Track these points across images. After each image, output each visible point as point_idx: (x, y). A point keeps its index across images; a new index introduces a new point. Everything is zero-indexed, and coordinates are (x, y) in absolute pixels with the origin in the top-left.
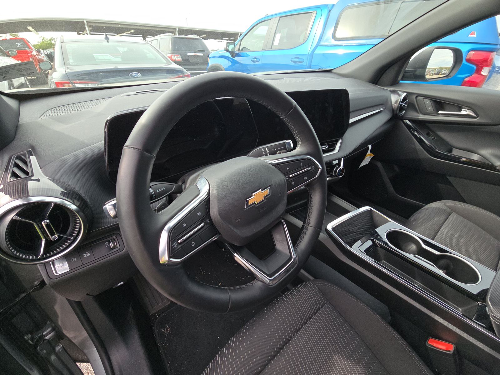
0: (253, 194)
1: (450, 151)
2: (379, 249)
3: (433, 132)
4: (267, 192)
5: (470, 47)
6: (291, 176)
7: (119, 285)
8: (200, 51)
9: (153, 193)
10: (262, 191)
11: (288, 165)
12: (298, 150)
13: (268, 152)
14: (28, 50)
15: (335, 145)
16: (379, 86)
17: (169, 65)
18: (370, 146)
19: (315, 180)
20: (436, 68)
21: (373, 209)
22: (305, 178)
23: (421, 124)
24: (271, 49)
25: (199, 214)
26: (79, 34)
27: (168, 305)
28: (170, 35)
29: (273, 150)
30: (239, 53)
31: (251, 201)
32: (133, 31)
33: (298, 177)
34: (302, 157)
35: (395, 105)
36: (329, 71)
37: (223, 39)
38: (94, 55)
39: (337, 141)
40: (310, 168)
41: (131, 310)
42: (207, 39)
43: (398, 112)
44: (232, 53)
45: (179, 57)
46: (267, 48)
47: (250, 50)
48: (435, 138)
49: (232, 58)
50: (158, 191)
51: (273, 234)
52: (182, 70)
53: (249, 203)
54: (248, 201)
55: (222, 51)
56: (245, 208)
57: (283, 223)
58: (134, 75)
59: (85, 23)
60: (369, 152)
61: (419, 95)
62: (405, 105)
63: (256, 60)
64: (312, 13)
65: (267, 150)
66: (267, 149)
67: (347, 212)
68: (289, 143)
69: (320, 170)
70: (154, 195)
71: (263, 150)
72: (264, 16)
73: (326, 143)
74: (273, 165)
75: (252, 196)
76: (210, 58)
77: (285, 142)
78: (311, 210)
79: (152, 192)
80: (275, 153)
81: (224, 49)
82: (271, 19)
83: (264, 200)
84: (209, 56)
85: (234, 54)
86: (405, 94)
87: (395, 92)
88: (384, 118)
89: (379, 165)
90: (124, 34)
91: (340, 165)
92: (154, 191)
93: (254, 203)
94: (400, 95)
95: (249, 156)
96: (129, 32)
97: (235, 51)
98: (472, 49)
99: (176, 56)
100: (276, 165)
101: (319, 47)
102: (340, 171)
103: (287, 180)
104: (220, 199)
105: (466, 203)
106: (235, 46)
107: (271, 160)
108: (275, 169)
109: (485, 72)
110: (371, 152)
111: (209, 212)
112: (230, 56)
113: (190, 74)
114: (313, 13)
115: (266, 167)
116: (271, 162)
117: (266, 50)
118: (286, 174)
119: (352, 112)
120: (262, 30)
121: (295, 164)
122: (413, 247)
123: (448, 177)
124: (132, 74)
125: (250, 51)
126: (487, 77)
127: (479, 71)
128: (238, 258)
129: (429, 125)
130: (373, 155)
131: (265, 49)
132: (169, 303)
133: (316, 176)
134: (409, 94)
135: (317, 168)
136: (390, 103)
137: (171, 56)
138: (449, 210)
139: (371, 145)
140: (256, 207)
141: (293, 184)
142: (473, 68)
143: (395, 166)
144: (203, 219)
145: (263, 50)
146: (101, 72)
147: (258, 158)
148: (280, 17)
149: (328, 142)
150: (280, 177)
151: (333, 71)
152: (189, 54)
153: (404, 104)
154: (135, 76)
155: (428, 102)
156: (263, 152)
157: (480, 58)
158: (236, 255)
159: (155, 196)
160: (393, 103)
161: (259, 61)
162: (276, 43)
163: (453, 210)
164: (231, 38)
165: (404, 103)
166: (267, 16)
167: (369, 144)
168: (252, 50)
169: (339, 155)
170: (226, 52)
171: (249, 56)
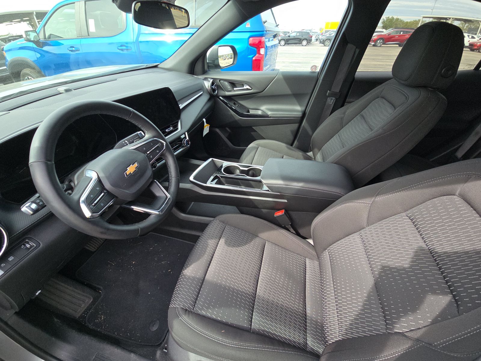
0: (128, 168)
1: (249, 112)
2: (221, 179)
3: (236, 101)
4: (136, 165)
5: (248, 34)
6: (148, 153)
7: (37, 294)
10: (133, 165)
11: (144, 147)
12: (147, 136)
13: (128, 143)
15: (177, 126)
16: (195, 76)
18: (204, 120)
19: (165, 151)
20: (229, 54)
21: (214, 159)
22: (158, 151)
23: (229, 98)
24: (88, 37)
25: (98, 189)
27: (92, 302)
29: (131, 141)
30: (47, 42)
31: (128, 172)
33: (153, 152)
34: (150, 140)
35: (209, 88)
36: (156, 66)
37: (13, 21)
39: (178, 122)
40: (158, 145)
43: (212, 93)
44: (37, 42)
48: (238, 105)
49: (37, 48)
51: (152, 189)
53: (128, 174)
54: (126, 173)
56: (126, 177)
57: (155, 182)
60: (205, 124)
61: (220, 80)
62: (215, 88)
63: (74, 49)
66: (126, 141)
67: (199, 166)
68: (141, 133)
69: (165, 144)
71: (123, 143)
73: (171, 126)
74: (134, 149)
75: (127, 170)
77: (137, 134)
78: (169, 169)
80: (133, 142)
82: (74, 3)
83: (136, 170)
84: (4, 50)
86: (212, 80)
87: (206, 79)
88: (205, 99)
89: (218, 130)
91: (186, 138)
93: (131, 173)
94: (209, 81)
95: (116, 149)
97: (40, 40)
98: (249, 36)
100: (136, 149)
101: (141, 34)
102: (187, 142)
103: (147, 156)
104: (108, 178)
105: (265, 139)
106: (38, 34)
107: (131, 147)
108: (136, 151)
109: (262, 51)
110: (207, 123)
111: (104, 186)
112: (35, 46)
115: (129, 152)
116: (132, 148)
117: (82, 37)
118: (145, 152)
119: (179, 100)
121: (148, 145)
122: (238, 171)
123: (253, 127)
125: (61, 39)
126: (265, 55)
127: (259, 52)
128: (136, 208)
129: (233, 98)
130: (209, 126)
131: (80, 37)
132: (92, 300)
133: (164, 148)
134: (214, 80)
135: (162, 144)
136: (205, 88)
138: (257, 146)
140: (133, 175)
141: (151, 157)
142: (255, 50)
143: (227, 129)
144: (102, 191)
145: (78, 38)
147: (123, 148)
149: (172, 124)
150: (142, 156)
151: (159, 66)
153: (213, 87)
155: (226, 83)
156: (124, 144)
157: (257, 42)
158: (132, 207)
160: (207, 87)
161: (79, 50)
163: (259, 145)
164: (24, 19)
167: (203, 119)
168: (64, 37)
169: (183, 131)
170: (26, 42)
171: (63, 44)
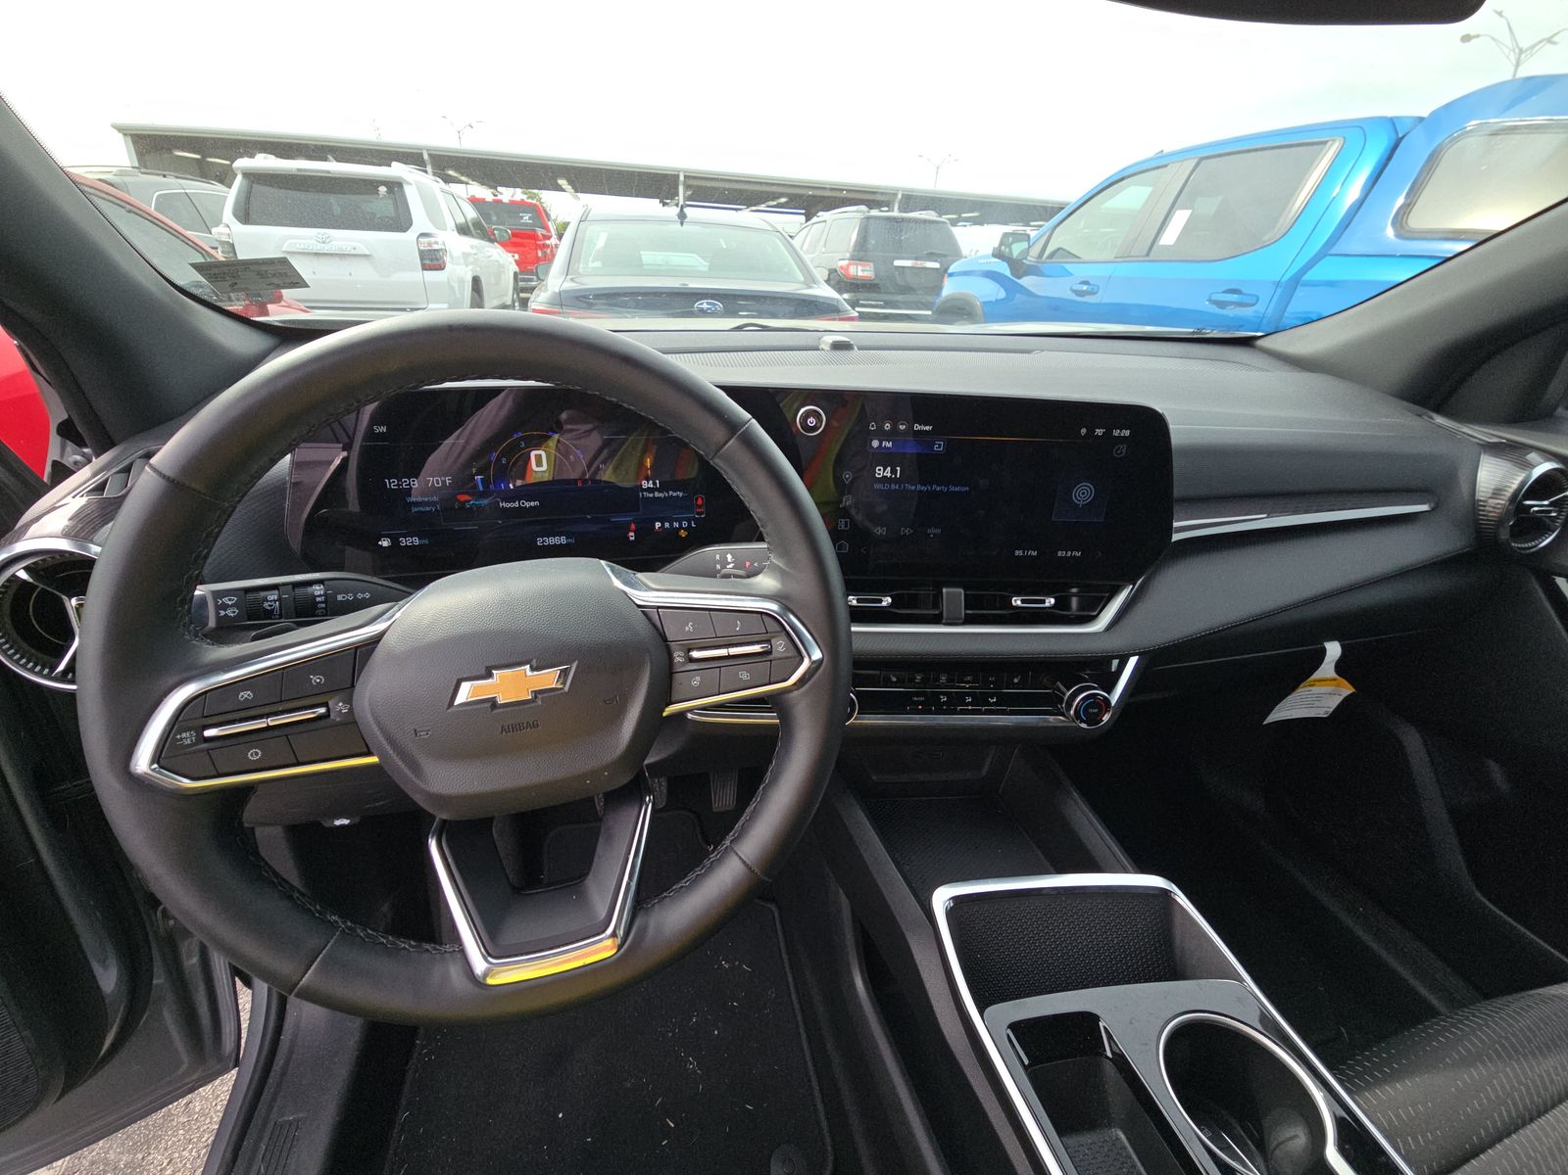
0: (494, 672)
4: (550, 677)
6: (694, 655)
7: (338, 823)
8: (931, 257)
9: (318, 599)
10: (533, 670)
13: (731, 565)
14: (540, 232)
15: (1094, 604)
17: (810, 287)
18: (1334, 650)
21: (1182, 899)
22: (744, 676)
24: (1147, 258)
25: (316, 679)
26: (664, 204)
28: (861, 212)
30: (1040, 265)
32: (783, 200)
33: (717, 663)
35: (1492, 502)
36: (1246, 342)
38: (642, 252)
41: (385, 908)
42: (982, 224)
44: (1016, 264)
45: (868, 268)
46: (1132, 254)
47: (1078, 257)
49: (1012, 278)
50: (340, 598)
52: (836, 304)
55: (986, 257)
58: (705, 306)
59: (682, 178)
60: (1326, 671)
62: (1550, 512)
63: (1086, 288)
64: (1325, 143)
65: (729, 560)
66: (729, 557)
70: (323, 605)
71: (718, 557)
72: (1150, 154)
73: (1057, 589)
75: (489, 677)
76: (951, 275)
79: (320, 596)
81: (991, 252)
82: (1166, 166)
83: (529, 701)
84: (950, 271)
85: (1019, 267)
86: (1553, 464)
87: (1507, 449)
89: (1407, 734)
90: (762, 207)
92: (325, 595)
93: (491, 700)
94: (1525, 466)
96: (775, 203)
97: (1026, 258)
99: (861, 265)
100: (653, 608)
101: (1325, 258)
102: (1091, 706)
106: (1029, 245)
110: (1342, 670)
111: (354, 684)
112: (1008, 273)
113: (857, 314)
114: (1329, 143)
117: (1129, 259)
118: (678, 644)
120: (1132, 197)
124: (702, 304)
125: (1077, 260)
130: (1350, 690)
131: (1124, 258)
135: (797, 653)
137: (848, 265)
139: (1341, 645)
141: (696, 682)
145: (1118, 260)
146: (625, 295)
148: (1202, 159)
151: (1260, 341)
152: (897, 263)
153: (1536, 505)
154: (708, 309)
156: (718, 562)
159: (325, 609)
160: (1483, 492)
161: (1094, 294)
162: (1169, 237)
165: (1546, 503)
166: (1161, 155)
167: (1331, 639)
168: (1085, 257)
169: (1114, 643)
170: (997, 260)
171: (1071, 274)
